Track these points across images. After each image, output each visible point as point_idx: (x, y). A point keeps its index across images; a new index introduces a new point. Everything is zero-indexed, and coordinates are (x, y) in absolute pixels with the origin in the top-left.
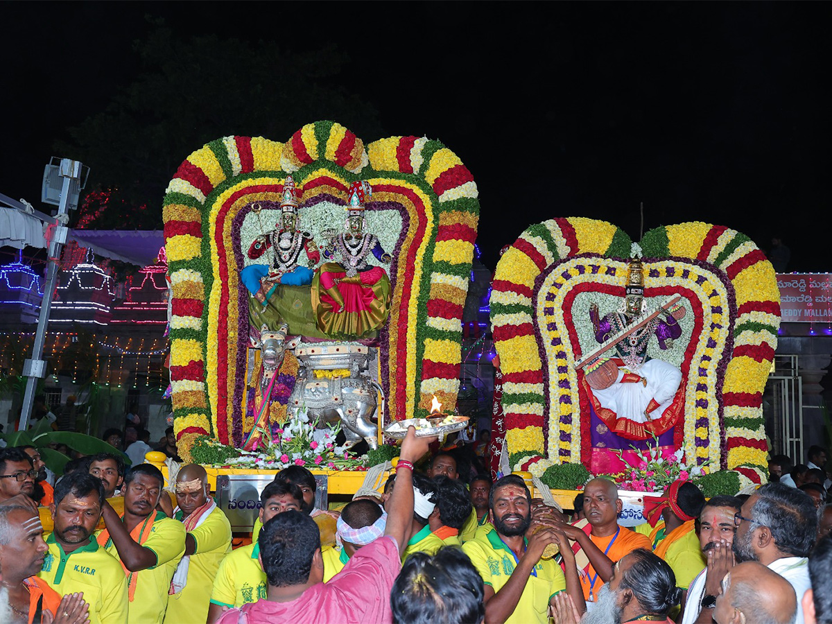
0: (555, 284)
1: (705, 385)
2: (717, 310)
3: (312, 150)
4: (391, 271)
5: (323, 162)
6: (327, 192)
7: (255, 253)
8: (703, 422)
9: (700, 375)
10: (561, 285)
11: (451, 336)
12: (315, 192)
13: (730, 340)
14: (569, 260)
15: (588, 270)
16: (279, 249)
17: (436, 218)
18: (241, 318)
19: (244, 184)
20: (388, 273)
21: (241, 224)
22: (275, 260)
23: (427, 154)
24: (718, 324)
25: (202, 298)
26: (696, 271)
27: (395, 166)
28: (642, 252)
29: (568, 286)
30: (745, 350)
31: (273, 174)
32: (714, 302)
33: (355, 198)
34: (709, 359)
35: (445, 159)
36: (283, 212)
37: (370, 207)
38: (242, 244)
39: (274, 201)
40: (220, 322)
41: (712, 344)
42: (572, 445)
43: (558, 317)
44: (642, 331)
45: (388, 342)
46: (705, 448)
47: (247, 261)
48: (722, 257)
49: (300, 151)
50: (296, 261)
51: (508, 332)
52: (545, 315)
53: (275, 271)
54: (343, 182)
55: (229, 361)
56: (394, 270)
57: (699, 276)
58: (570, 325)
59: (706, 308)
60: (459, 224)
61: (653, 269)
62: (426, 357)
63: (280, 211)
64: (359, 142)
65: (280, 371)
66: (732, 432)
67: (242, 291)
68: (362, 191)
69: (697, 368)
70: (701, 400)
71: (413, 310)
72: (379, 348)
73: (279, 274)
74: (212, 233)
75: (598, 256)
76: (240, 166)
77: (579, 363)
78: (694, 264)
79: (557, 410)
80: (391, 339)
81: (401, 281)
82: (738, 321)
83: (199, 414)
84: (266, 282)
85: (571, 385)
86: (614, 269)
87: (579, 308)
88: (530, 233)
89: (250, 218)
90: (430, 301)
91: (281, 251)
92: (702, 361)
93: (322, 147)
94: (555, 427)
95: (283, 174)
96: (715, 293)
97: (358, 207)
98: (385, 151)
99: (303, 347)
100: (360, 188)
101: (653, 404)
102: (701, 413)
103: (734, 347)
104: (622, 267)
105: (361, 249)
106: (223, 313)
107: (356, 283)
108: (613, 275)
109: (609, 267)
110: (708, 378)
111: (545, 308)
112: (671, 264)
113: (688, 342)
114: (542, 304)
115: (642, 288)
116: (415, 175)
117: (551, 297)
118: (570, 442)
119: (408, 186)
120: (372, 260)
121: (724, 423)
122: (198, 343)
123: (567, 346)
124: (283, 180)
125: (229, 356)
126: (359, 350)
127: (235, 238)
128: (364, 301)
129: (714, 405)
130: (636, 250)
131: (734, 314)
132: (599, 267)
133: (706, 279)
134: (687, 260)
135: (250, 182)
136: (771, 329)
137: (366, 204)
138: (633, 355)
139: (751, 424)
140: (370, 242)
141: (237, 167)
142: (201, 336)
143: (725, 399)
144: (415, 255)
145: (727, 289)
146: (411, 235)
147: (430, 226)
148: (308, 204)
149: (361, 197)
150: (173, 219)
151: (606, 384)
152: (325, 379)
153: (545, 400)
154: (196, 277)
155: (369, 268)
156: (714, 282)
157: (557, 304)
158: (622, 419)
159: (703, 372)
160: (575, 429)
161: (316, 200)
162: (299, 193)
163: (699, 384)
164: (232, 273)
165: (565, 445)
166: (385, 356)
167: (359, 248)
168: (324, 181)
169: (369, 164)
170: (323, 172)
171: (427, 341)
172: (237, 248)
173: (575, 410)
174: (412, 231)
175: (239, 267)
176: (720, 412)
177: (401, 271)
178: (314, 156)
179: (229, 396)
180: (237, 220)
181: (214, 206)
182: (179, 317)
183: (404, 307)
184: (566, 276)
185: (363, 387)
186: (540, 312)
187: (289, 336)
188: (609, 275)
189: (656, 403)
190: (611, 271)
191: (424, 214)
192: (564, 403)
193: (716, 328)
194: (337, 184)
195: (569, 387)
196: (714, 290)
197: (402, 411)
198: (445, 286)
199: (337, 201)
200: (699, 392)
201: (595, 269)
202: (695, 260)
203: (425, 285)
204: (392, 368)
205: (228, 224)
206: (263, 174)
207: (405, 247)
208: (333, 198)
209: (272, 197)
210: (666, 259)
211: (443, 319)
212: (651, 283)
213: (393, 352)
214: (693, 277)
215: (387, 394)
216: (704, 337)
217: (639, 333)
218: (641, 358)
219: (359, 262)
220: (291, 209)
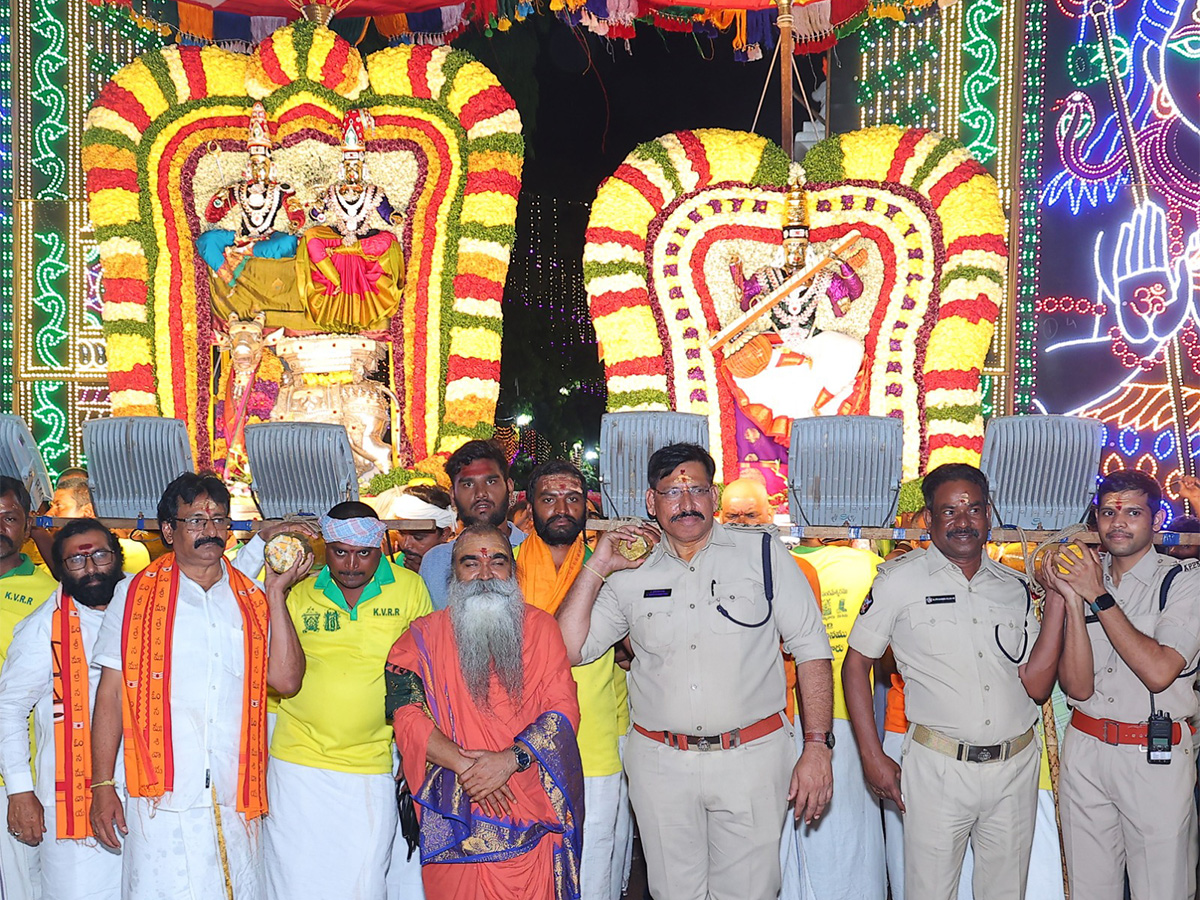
0: (678, 230)
1: (899, 363)
2: (916, 254)
3: (288, 66)
4: (404, 238)
5: (305, 83)
6: (312, 126)
7: (215, 214)
8: (895, 416)
9: (892, 350)
10: (687, 231)
11: (488, 323)
12: (296, 126)
13: (934, 297)
14: (698, 193)
15: (727, 207)
16: (248, 207)
17: (465, 163)
18: (200, 305)
19: (195, 115)
20: (400, 239)
21: (194, 173)
22: (243, 224)
23: (450, 70)
24: (917, 275)
25: (145, 278)
26: (885, 198)
27: (406, 88)
28: (807, 176)
29: (697, 232)
30: (957, 308)
31: (235, 101)
32: (912, 242)
33: (351, 135)
34: (904, 326)
35: (476, 78)
36: (251, 155)
37: (371, 146)
38: (196, 201)
39: (237, 139)
40: (171, 311)
41: (909, 304)
43: (685, 279)
44: (805, 291)
45: (402, 334)
47: (205, 226)
48: (922, 174)
49: (272, 67)
50: (272, 225)
51: (613, 302)
52: (666, 276)
53: (245, 239)
54: (332, 110)
55: (187, 365)
56: (408, 234)
57: (889, 205)
58: (702, 289)
59: (901, 253)
60: (496, 170)
61: (822, 199)
62: (453, 352)
63: (247, 154)
64: (354, 55)
65: (259, 374)
66: (935, 427)
67: (199, 268)
68: (360, 124)
69: (887, 340)
70: (894, 385)
71: (434, 291)
72: (390, 344)
73: (248, 243)
74: (153, 188)
75: (741, 185)
76: (188, 90)
77: (715, 341)
78: (882, 189)
80: (406, 331)
81: (417, 246)
82: (946, 268)
84: (233, 254)
85: (706, 375)
86: (765, 203)
87: (715, 264)
88: (638, 155)
89: (205, 165)
90: (458, 277)
91: (251, 210)
92: (895, 328)
93: (302, 59)
95: (250, 101)
96: (912, 230)
97: (357, 148)
98: (388, 71)
99: (287, 343)
100: (358, 120)
101: (824, 396)
102: (892, 403)
103: (941, 305)
104: (776, 199)
105: (362, 207)
106: (176, 299)
107: (356, 255)
108: (763, 211)
109: (757, 201)
110: (903, 354)
111: (665, 267)
112: (848, 190)
113: (875, 304)
114: (660, 259)
115: (806, 228)
116: (434, 102)
117: (673, 249)
119: (425, 116)
120: (377, 222)
121: (926, 415)
122: (145, 341)
123: (698, 321)
124: (249, 109)
125: (186, 357)
126: (364, 345)
127: (187, 193)
128: (369, 279)
129: (911, 390)
131: (941, 258)
132: (743, 201)
133: (900, 210)
134: (871, 184)
135: (204, 113)
136: (992, 275)
137: (366, 143)
138: (795, 327)
139: (965, 414)
140: (374, 196)
141: (183, 91)
142: (147, 329)
144: (436, 214)
145: (930, 221)
146: (430, 186)
147: (456, 172)
148: (287, 143)
149: (360, 131)
150: (98, 165)
151: (755, 369)
152: (319, 385)
153: (669, 398)
154: (134, 248)
155: (373, 233)
156: (911, 213)
157: (683, 260)
158: (780, 417)
159: (895, 345)
161: (298, 138)
162: (272, 128)
163: (890, 364)
164: (185, 243)
166: (398, 354)
167: (358, 205)
168: (308, 109)
169: (370, 86)
170: (304, 98)
171: (455, 331)
172: (190, 208)
174: (431, 180)
175: (193, 235)
176: (921, 400)
178: (293, 75)
179: (190, 411)
180: (187, 167)
181: (154, 147)
182: (114, 304)
183: (423, 287)
184: (695, 217)
185: (371, 394)
186: (658, 272)
187: (267, 330)
188: (757, 213)
189: (827, 393)
190: (760, 207)
191: (448, 157)
192: (699, 400)
193: (914, 281)
194: (326, 115)
195: (703, 379)
196: (911, 225)
197: (421, 426)
198: (477, 257)
199: (327, 139)
200: (891, 373)
201: (737, 204)
202: (884, 183)
203: (451, 256)
204: (408, 370)
205: (175, 173)
206: (221, 100)
207: (423, 202)
208: (321, 134)
209: (235, 133)
210: (839, 184)
211: (474, 300)
212: (818, 220)
213: (408, 348)
214: (881, 207)
215: (402, 404)
216: (897, 296)
217: (802, 294)
218: (807, 331)
219: (360, 225)
220: (262, 150)
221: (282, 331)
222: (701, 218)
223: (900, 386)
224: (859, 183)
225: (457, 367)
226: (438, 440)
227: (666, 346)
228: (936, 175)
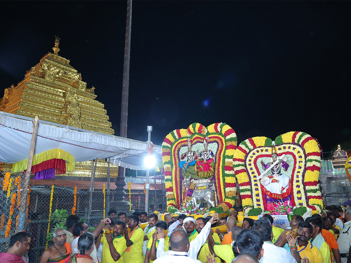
1: (298, 180)
2: (300, 157)
3: (192, 131)
5: (196, 133)
6: (198, 140)
7: (183, 158)
8: (299, 192)
9: (297, 177)
10: (252, 157)
11: (232, 175)
12: (195, 141)
13: (305, 165)
14: (254, 149)
15: (260, 151)
16: (188, 156)
17: (226, 143)
18: (180, 175)
19: (180, 141)
20: (214, 160)
21: (179, 151)
22: (187, 159)
23: (221, 127)
24: (301, 161)
25: (171, 171)
26: (292, 146)
27: (214, 131)
28: (275, 143)
29: (254, 157)
30: (309, 168)
32: (299, 155)
34: (299, 172)
35: (227, 127)
37: (209, 143)
39: (186, 144)
40: (175, 176)
41: (300, 168)
42: (260, 203)
43: (253, 166)
46: (300, 200)
47: (181, 160)
48: (299, 141)
49: (190, 131)
50: (192, 159)
51: (238, 172)
52: (249, 166)
53: (187, 162)
54: (201, 137)
55: (178, 186)
56: (216, 159)
58: (256, 168)
59: (297, 157)
60: (231, 145)
61: (279, 148)
62: (226, 182)
63: (188, 147)
64: (204, 127)
65: (189, 188)
66: (309, 194)
68: (206, 139)
69: (296, 175)
71: (221, 170)
74: (173, 155)
75: (262, 147)
76: (178, 137)
79: (255, 193)
80: (216, 178)
81: (217, 161)
82: (307, 159)
83: (172, 200)
84: (185, 165)
85: (258, 185)
86: (268, 150)
89: (181, 149)
90: (225, 166)
92: (297, 173)
93: (194, 129)
94: (255, 198)
96: (299, 152)
97: (206, 143)
98: (211, 128)
99: (195, 181)
101: (282, 188)
102: (298, 189)
103: (307, 167)
104: (270, 149)
106: (176, 174)
107: (206, 163)
108: (268, 151)
110: (299, 178)
111: (249, 164)
112: (284, 145)
113: (293, 168)
114: (248, 162)
115: (277, 154)
116: (219, 133)
117: (250, 160)
118: (260, 202)
119: (218, 136)
120: (211, 157)
121: (306, 192)
122: (171, 182)
123: (256, 174)
126: (208, 181)
127: (178, 155)
128: (208, 168)
129: (302, 186)
130: (273, 143)
131: (306, 157)
133: (296, 148)
134: (289, 143)
137: (208, 142)
138: (276, 174)
139: (315, 191)
140: (210, 152)
141: (177, 137)
142: (171, 180)
143: (305, 184)
144: (221, 154)
145: (303, 150)
146: (220, 149)
148: (194, 144)
149: (206, 140)
152: (201, 189)
153: (251, 190)
154: (169, 166)
155: (210, 159)
156: (298, 148)
157: (252, 163)
158: (273, 193)
159: (298, 176)
160: (260, 198)
161: (196, 143)
162: (191, 141)
163: (297, 180)
165: (258, 203)
166: (215, 182)
167: (207, 154)
168: (197, 138)
169: (208, 132)
170: (196, 136)
171: (225, 178)
172: (178, 157)
173: (260, 192)
176: (304, 188)
177: (217, 159)
178: (193, 132)
181: (173, 147)
182: (167, 176)
186: (247, 165)
187: (191, 179)
188: (266, 152)
189: (284, 188)
190: (267, 150)
191: (223, 143)
192: (257, 190)
193: (300, 163)
194: (200, 138)
195: (258, 186)
196: (298, 151)
197: (221, 197)
198: (228, 162)
199: (201, 142)
200: (297, 183)
201: (262, 151)
202: (292, 143)
203: (224, 162)
204: (217, 186)
205: (176, 152)
206: (184, 138)
207: (218, 152)
208: (200, 142)
209: (186, 143)
210: (283, 144)
211: (228, 171)
212: (279, 152)
213: (217, 181)
214: (292, 148)
215: (217, 192)
216: (297, 166)
217: (276, 167)
218: (278, 175)
219: (207, 157)
220: (190, 146)
221: (194, 179)
222: (255, 154)
223: (299, 185)
224: (287, 144)
225: (227, 185)
226: (225, 199)
227: (250, 180)
228: (301, 141)
